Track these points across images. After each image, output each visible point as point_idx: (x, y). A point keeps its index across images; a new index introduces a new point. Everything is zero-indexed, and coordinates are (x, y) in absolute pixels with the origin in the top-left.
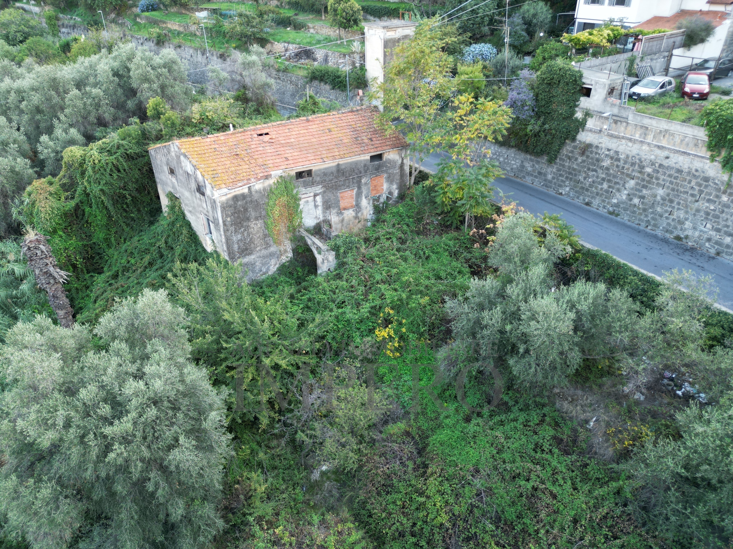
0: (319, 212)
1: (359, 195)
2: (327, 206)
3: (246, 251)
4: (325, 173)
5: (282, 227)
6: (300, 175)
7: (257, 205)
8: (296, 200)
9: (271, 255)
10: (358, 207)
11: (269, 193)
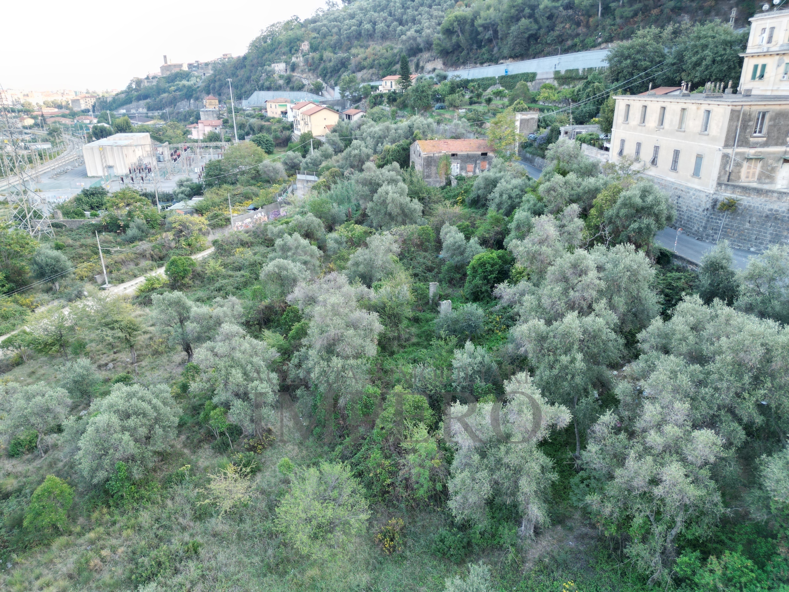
0: (458, 170)
1: (475, 167)
2: (462, 169)
3: (428, 176)
4: (462, 156)
5: (443, 172)
6: (453, 155)
7: (435, 161)
8: (450, 164)
9: (437, 181)
10: (474, 172)
11: (440, 158)
